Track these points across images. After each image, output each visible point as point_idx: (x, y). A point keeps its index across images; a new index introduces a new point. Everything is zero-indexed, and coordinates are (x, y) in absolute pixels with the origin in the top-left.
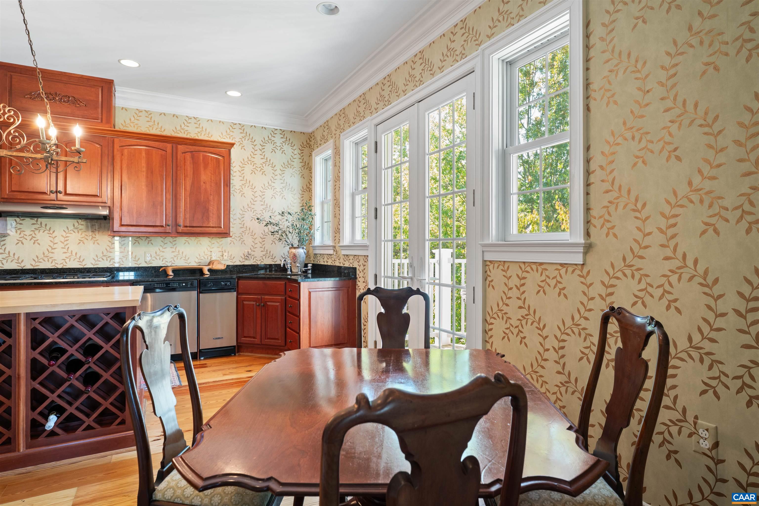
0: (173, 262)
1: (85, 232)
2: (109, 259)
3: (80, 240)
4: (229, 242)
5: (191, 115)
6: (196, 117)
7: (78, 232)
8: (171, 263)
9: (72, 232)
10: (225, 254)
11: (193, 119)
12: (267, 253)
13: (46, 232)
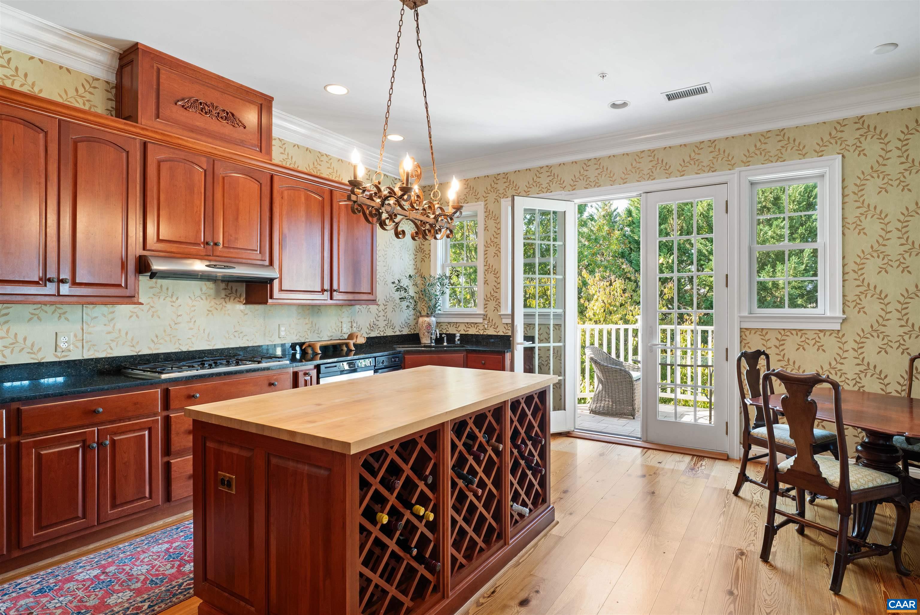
0: (307, 337)
1: (215, 299)
2: (241, 335)
3: (208, 310)
4: (358, 310)
5: (324, 152)
6: (328, 154)
7: (206, 299)
8: (304, 338)
9: (199, 299)
10: (355, 325)
11: (325, 156)
12: (389, 324)
13: (168, 299)
